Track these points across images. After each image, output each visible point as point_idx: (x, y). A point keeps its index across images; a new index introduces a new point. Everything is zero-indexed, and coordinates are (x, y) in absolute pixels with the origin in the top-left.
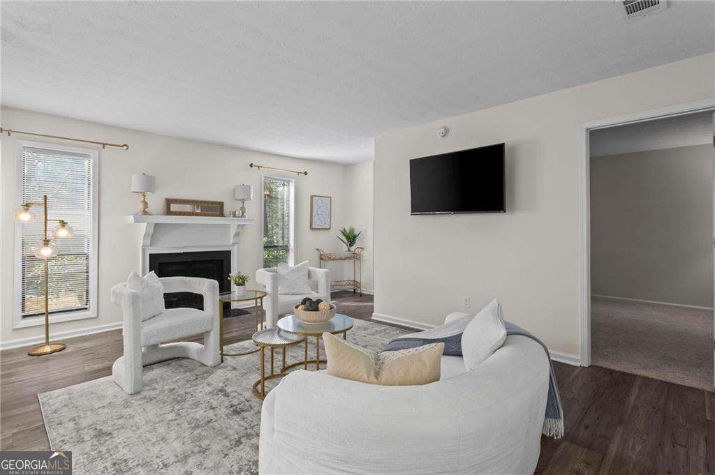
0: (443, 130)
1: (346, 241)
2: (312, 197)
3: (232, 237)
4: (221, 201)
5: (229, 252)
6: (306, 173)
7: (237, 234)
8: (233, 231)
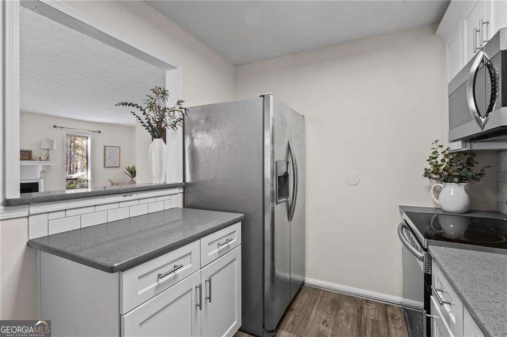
1: (130, 174)
2: (105, 147)
3: (39, 173)
4: (30, 150)
5: (37, 183)
6: (99, 132)
7: (42, 172)
8: (40, 169)
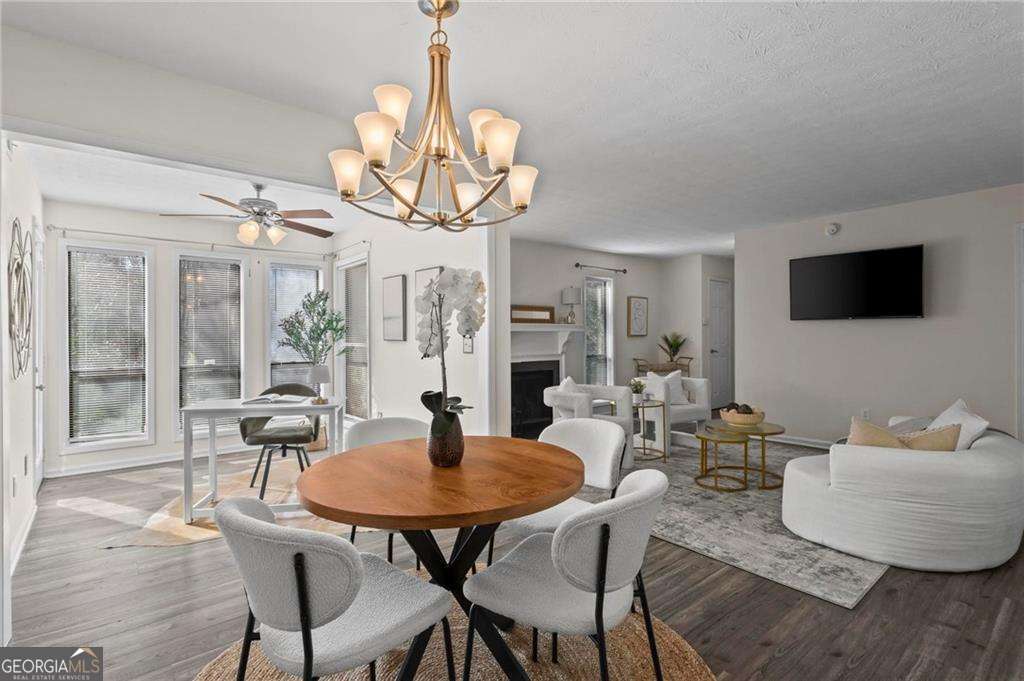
0: (833, 227)
2: (629, 299)
3: (561, 346)
4: (552, 305)
5: (558, 363)
6: (625, 272)
7: (567, 343)
8: (563, 339)
